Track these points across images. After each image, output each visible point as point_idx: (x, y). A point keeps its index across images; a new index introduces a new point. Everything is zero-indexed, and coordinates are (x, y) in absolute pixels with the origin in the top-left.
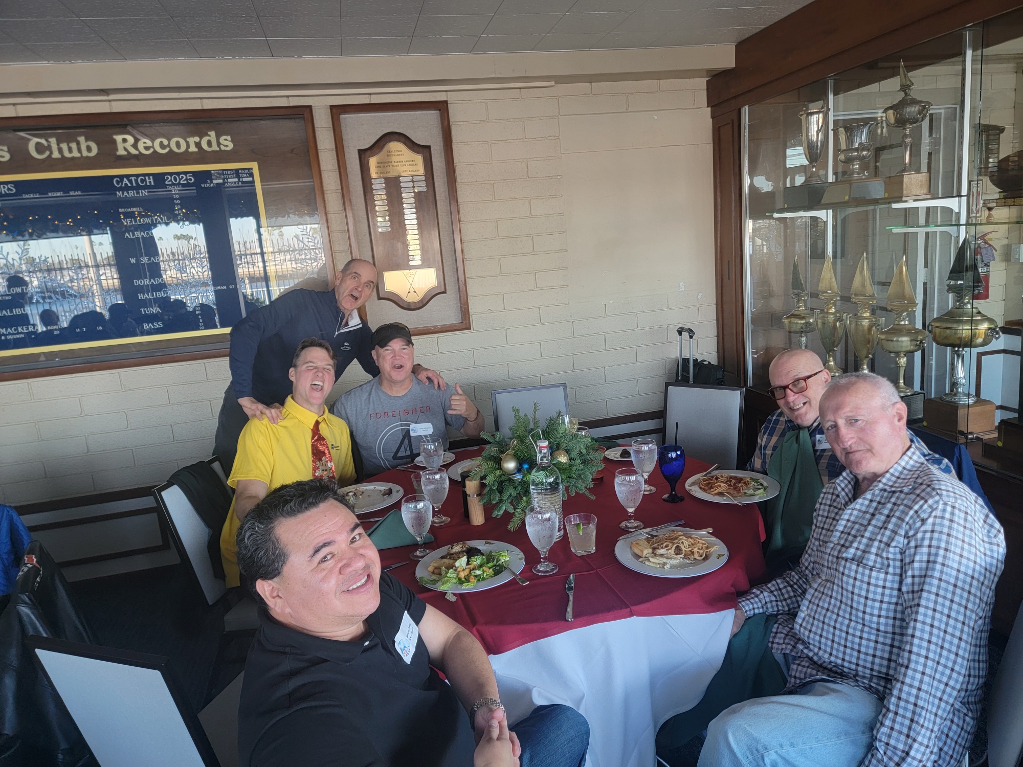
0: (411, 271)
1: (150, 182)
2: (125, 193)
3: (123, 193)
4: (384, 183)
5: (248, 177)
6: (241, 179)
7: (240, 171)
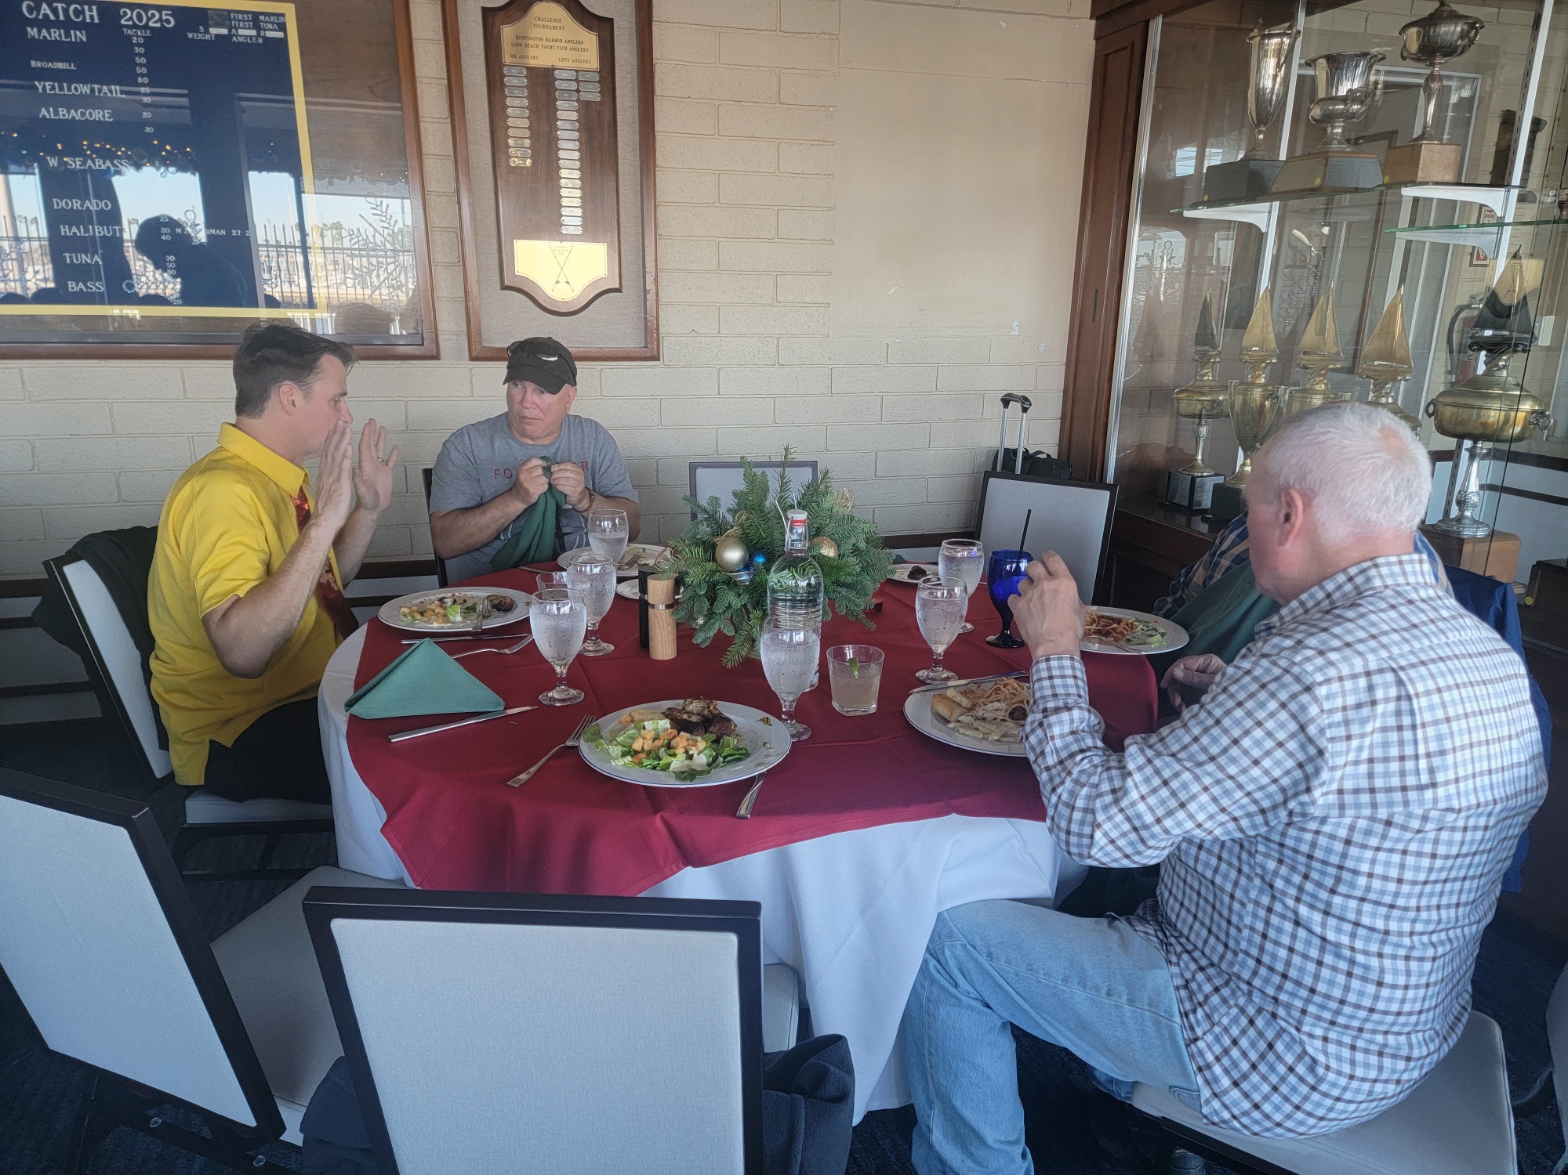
0: (564, 244)
1: (92, 17)
2: (44, 32)
3: (39, 32)
4: (526, 77)
5: (275, 30)
6: (262, 33)
7: (262, 18)
